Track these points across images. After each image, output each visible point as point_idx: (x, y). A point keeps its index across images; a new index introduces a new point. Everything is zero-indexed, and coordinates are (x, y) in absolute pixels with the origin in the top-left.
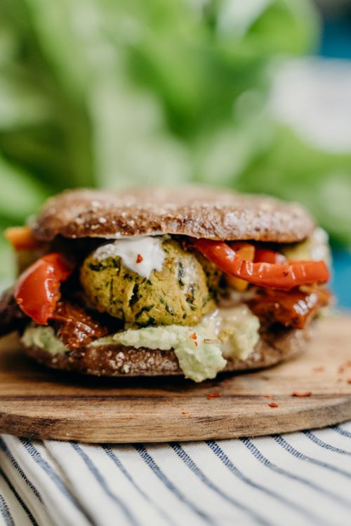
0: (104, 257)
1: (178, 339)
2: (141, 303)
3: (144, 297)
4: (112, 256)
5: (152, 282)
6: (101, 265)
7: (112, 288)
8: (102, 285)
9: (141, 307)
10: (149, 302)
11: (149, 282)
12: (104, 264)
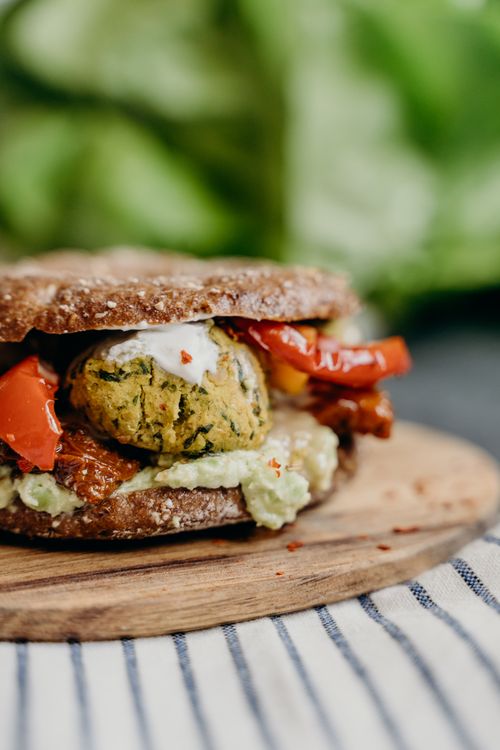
0: (127, 359)
1: (250, 470)
2: (194, 422)
3: (198, 413)
4: (140, 356)
5: (207, 390)
6: (121, 372)
7: (142, 405)
8: (127, 402)
9: (195, 428)
10: (207, 420)
11: (203, 391)
12: (127, 370)
